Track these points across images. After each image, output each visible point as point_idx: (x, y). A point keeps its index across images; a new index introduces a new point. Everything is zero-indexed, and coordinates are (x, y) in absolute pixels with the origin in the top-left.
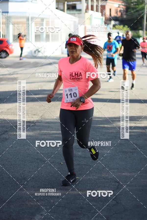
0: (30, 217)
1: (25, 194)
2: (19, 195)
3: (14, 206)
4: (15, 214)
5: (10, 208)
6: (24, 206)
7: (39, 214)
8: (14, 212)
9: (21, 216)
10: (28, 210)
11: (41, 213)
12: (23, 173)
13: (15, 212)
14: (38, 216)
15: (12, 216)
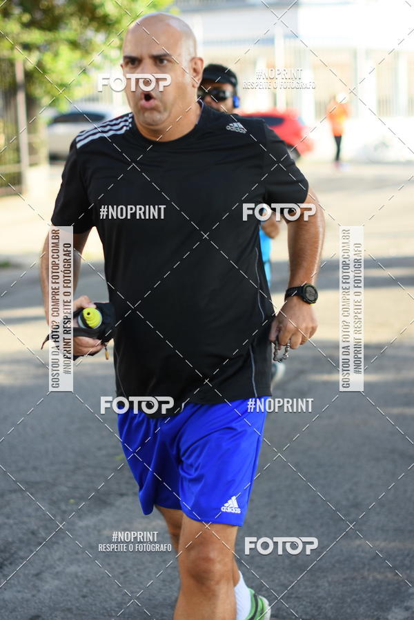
0: (376, 613)
1: (360, 549)
2: (342, 551)
3: (328, 581)
4: (331, 604)
5: (318, 587)
6: (358, 582)
7: (401, 607)
8: (329, 599)
9: (349, 611)
10: (369, 595)
11: (405, 604)
12: (351, 490)
13: (332, 599)
14: (396, 610)
15: (324, 610)
